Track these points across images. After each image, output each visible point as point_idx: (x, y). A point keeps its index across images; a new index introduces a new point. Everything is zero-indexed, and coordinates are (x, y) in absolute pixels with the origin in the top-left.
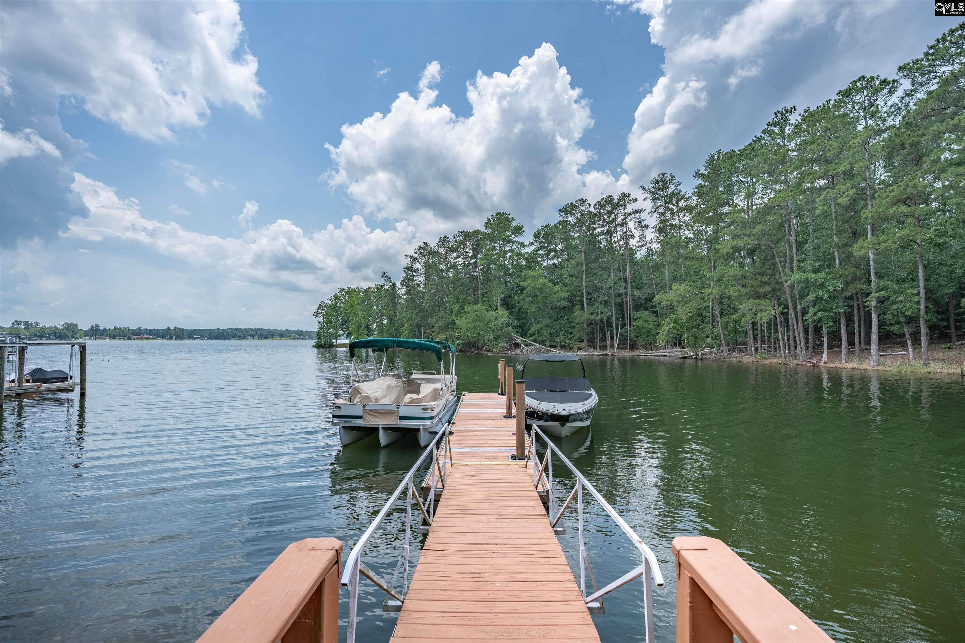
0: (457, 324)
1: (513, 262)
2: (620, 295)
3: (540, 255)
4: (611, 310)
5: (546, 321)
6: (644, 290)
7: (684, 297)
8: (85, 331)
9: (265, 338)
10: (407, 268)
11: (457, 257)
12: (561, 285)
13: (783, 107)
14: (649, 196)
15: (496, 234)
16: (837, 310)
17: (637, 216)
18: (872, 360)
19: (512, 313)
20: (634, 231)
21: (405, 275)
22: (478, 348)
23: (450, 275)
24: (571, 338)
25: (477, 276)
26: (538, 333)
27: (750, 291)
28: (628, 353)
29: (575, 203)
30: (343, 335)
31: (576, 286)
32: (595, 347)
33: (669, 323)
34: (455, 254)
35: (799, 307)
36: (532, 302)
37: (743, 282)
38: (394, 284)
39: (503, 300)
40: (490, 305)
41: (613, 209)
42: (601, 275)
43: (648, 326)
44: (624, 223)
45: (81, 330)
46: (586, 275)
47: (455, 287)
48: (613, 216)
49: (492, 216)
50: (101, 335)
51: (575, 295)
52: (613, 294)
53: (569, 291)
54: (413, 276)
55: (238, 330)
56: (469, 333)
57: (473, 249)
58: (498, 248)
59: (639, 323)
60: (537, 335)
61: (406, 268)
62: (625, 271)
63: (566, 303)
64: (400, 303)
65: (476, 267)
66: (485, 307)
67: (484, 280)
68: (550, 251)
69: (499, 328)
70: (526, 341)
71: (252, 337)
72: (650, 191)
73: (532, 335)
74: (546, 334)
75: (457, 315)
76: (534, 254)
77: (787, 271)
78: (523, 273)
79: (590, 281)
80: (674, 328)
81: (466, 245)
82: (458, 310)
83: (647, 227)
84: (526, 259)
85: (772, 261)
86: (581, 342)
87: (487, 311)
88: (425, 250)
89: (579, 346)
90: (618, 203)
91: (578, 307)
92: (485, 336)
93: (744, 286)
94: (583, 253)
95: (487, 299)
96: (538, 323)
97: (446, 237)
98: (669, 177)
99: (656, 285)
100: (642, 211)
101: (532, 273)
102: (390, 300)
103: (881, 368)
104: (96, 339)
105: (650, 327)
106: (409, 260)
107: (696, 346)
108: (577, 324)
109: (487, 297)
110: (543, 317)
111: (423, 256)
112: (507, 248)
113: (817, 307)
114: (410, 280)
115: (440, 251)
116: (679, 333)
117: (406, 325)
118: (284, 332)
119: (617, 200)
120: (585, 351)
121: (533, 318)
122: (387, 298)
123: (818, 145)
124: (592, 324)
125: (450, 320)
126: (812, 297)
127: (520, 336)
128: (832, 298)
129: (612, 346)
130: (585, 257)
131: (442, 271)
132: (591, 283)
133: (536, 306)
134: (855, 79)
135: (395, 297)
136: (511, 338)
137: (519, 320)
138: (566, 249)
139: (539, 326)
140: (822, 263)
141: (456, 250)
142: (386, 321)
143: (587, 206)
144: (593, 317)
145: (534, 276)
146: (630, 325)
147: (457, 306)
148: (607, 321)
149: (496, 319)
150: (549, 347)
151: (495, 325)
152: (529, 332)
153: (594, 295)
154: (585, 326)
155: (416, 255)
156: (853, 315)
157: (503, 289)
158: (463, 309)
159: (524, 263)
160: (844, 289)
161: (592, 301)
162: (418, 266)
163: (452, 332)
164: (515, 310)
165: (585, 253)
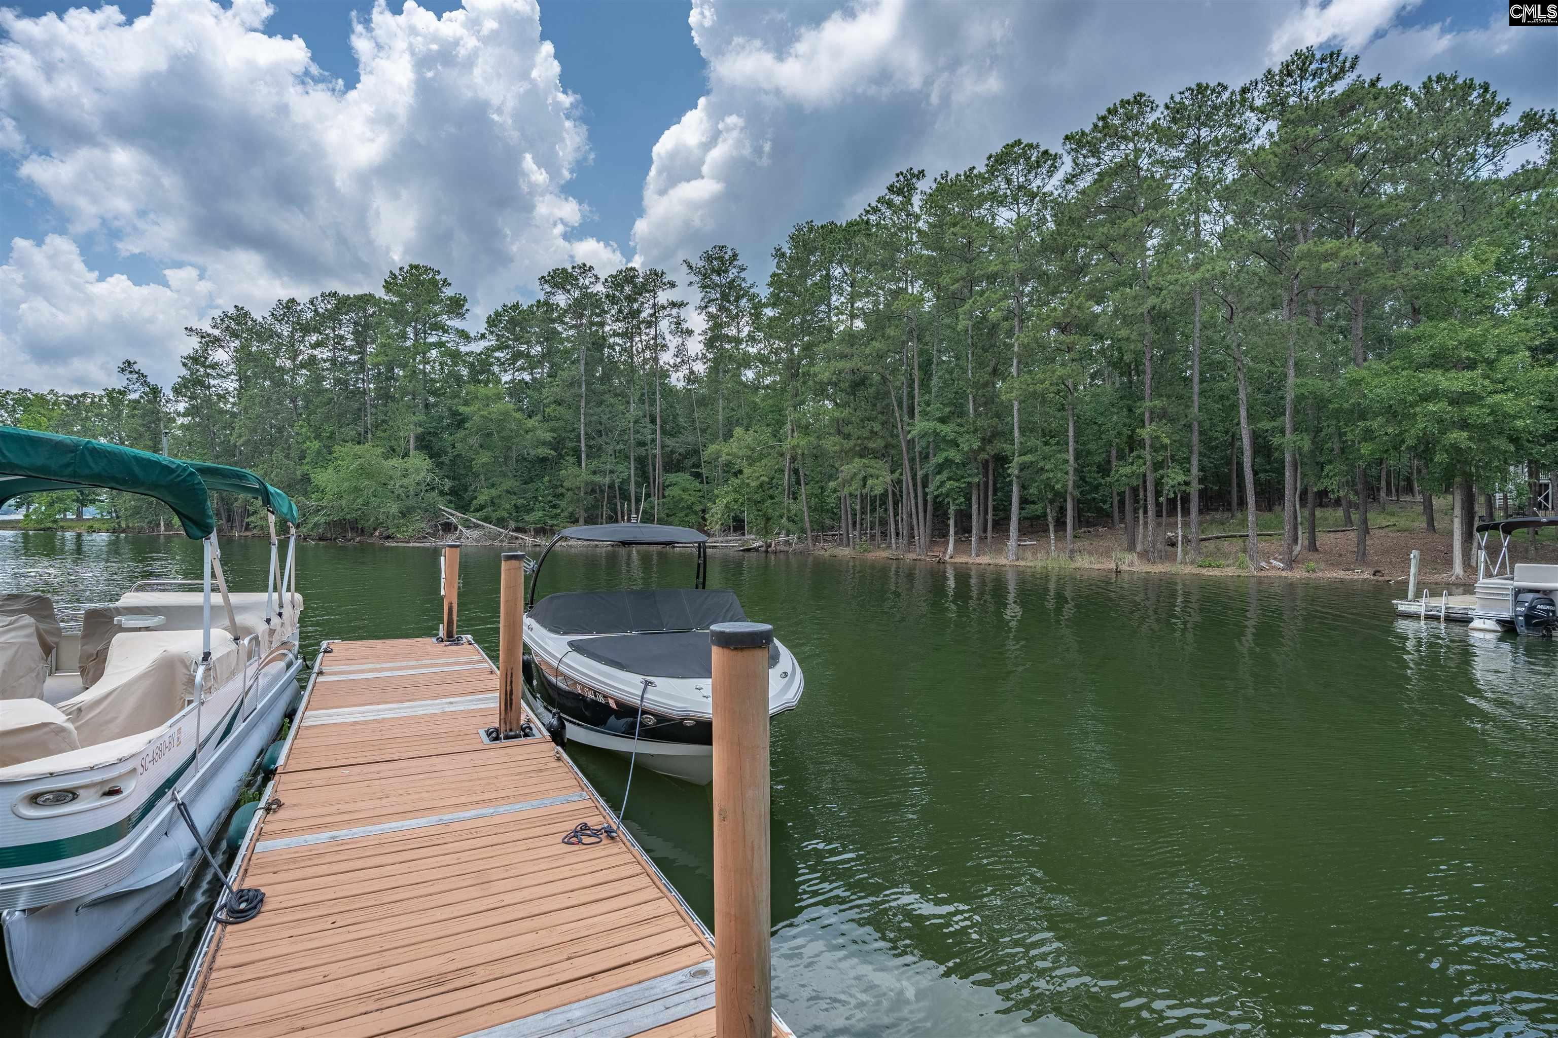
0: (315, 482)
1: (442, 369)
2: (642, 444)
3: (498, 359)
4: (628, 468)
5: (509, 483)
6: (682, 438)
7: (753, 450)
10: (191, 358)
11: (317, 345)
12: (539, 417)
13: (908, 168)
14: (697, 279)
15: (409, 307)
16: (969, 480)
17: (674, 311)
18: (1009, 553)
19: (440, 465)
20: (668, 337)
21: (184, 372)
22: (362, 532)
23: (300, 381)
24: (556, 516)
25: (364, 389)
26: (493, 503)
27: (855, 445)
29: (570, 270)
31: (567, 422)
33: (728, 493)
34: (314, 338)
35: (920, 474)
36: (481, 446)
37: (846, 430)
38: (155, 391)
39: (420, 438)
40: (391, 447)
41: (636, 294)
42: (613, 406)
43: (689, 499)
44: (652, 321)
46: (587, 403)
47: (311, 406)
48: (635, 306)
49: (401, 268)
51: (564, 439)
52: (632, 441)
53: (553, 430)
54: (208, 375)
56: (344, 502)
57: (357, 333)
58: (412, 336)
59: (674, 492)
60: (490, 508)
61: (189, 357)
62: (653, 403)
63: (549, 451)
64: (171, 433)
65: (362, 369)
66: (379, 450)
67: (378, 397)
68: (518, 355)
69: (412, 493)
70: (467, 520)
72: (700, 272)
73: (480, 508)
74: (508, 506)
75: (314, 464)
76: (487, 357)
77: (906, 418)
78: (463, 390)
79: (593, 415)
80: (736, 501)
81: (339, 322)
82: (319, 452)
83: (690, 332)
84: (470, 365)
85: (887, 401)
86: (573, 523)
87: (386, 457)
88: (239, 323)
90: (644, 284)
91: (571, 459)
92: (379, 507)
93: (847, 437)
94: (583, 363)
95: (382, 435)
96: (493, 485)
97: (291, 302)
98: (730, 253)
99: (703, 431)
100: (683, 304)
101: (482, 390)
102: (143, 425)
103: (1022, 563)
105: (692, 499)
106: (196, 339)
107: (766, 531)
108: (568, 490)
109: (384, 431)
110: (505, 475)
111: (235, 335)
112: (432, 339)
113: (945, 475)
114: (198, 383)
115: (278, 328)
119: (642, 280)
121: (482, 476)
122: (137, 420)
124: (593, 491)
125: (298, 473)
126: (940, 459)
127: (456, 509)
128: (965, 461)
130: (585, 369)
131: (281, 369)
132: (596, 418)
133: (490, 454)
135: (159, 420)
136: (437, 513)
137: (456, 479)
138: (547, 355)
139: (493, 492)
140: (952, 409)
141: (316, 330)
143: (593, 280)
144: (597, 479)
145: (486, 397)
146: (659, 496)
147: (316, 445)
148: (620, 487)
149: (405, 476)
150: (513, 530)
151: (401, 486)
152: (475, 502)
153: (600, 441)
154: (582, 494)
155: (216, 332)
157: (420, 417)
158: (330, 452)
159: (465, 372)
160: (982, 449)
161: (595, 452)
162: (220, 355)
163: (302, 498)
164: (445, 459)
165: (586, 364)
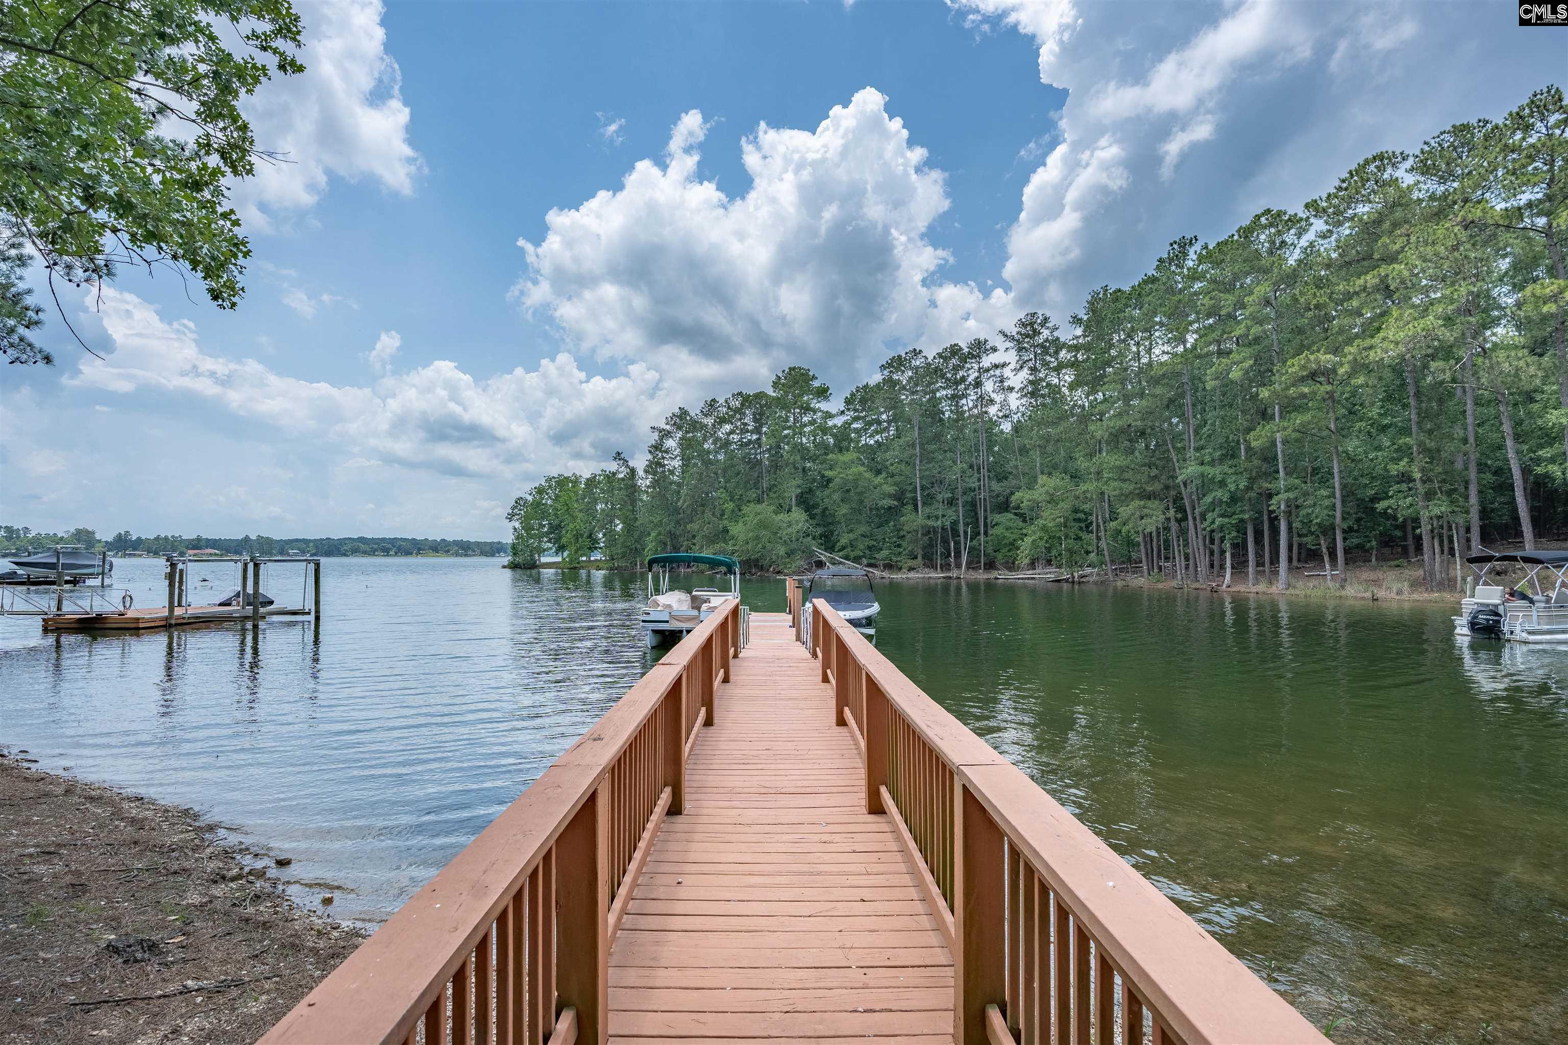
0: (731, 533)
1: (815, 439)
2: (971, 490)
3: (855, 429)
4: (957, 511)
5: (863, 529)
6: (1006, 483)
7: (1053, 495)
8: (107, 542)
9: (408, 553)
10: (654, 447)
11: (732, 432)
12: (884, 475)
13: (1181, 237)
14: (1012, 345)
15: (789, 398)
16: (1240, 516)
17: (998, 372)
18: (1280, 582)
19: (812, 517)
20: (993, 394)
21: (650, 457)
22: (762, 568)
23: (721, 457)
24: (900, 553)
25: (761, 460)
26: (851, 544)
27: (1135, 489)
28: (981, 576)
29: (904, 356)
30: (551, 549)
31: (907, 477)
32: (933, 567)
33: (1034, 532)
34: (727, 427)
35: (1198, 511)
36: (842, 501)
37: (1126, 476)
38: (633, 471)
39: (800, 497)
40: (780, 504)
41: (961, 362)
42: (941, 461)
43: (1010, 535)
44: (978, 384)
45: (100, 541)
46: (921, 461)
47: (727, 476)
48: (961, 374)
49: (783, 371)
50: (134, 550)
51: (904, 491)
52: (960, 489)
53: (896, 484)
54: (663, 458)
55: (362, 540)
56: (750, 547)
57: (755, 420)
58: (792, 420)
59: (998, 531)
60: (849, 549)
61: (652, 446)
62: (979, 454)
63: (892, 502)
64: (641, 500)
65: (760, 446)
66: (772, 508)
67: (770, 466)
68: (870, 424)
69: (794, 539)
70: (833, 558)
71: (386, 552)
72: (1014, 339)
73: (843, 548)
74: (862, 547)
75: (730, 519)
76: (846, 429)
78: (829, 457)
79: (926, 470)
80: (1041, 538)
81: (744, 414)
82: (733, 511)
83: (1011, 389)
84: (834, 436)
85: (1165, 447)
86: (913, 559)
87: (776, 513)
88: (681, 419)
89: (910, 564)
90: (969, 353)
91: (910, 507)
92: (772, 550)
93: (1127, 482)
94: (917, 428)
95: (775, 495)
96: (852, 531)
97: (714, 400)
98: (1041, 318)
99: (1024, 475)
100: (1004, 365)
101: (843, 457)
102: (627, 496)
103: (1293, 593)
104: (125, 555)
105: (1012, 536)
106: (657, 434)
107: (1071, 564)
108: (908, 532)
109: (775, 493)
110: (859, 522)
111: (679, 428)
112: (806, 419)
113: (1216, 512)
114: (658, 463)
115: (705, 421)
116: (1047, 545)
117: (653, 534)
118: (439, 543)
119: (967, 350)
120: (918, 572)
121: (843, 524)
122: (623, 492)
123: (1211, 299)
124: (929, 532)
125: (721, 526)
126: (1210, 498)
127: (825, 550)
128: (1234, 499)
129: (959, 566)
130: (920, 434)
131: (709, 452)
132: (927, 473)
133: (847, 506)
134: (1259, 212)
135: (635, 491)
136: (812, 554)
137: (824, 526)
138: (893, 420)
139: (851, 536)
140: (1224, 452)
141: (729, 421)
142: (620, 527)
143: (923, 360)
144: (930, 523)
145: (844, 463)
146: (986, 533)
147: (730, 506)
148: (951, 528)
149: (789, 526)
150: (866, 566)
151: (787, 534)
152: (838, 544)
153: (932, 491)
154: (919, 535)
155: (668, 427)
156: (1262, 522)
157: (799, 481)
158: (740, 510)
159: (831, 441)
160: (1248, 488)
161: (929, 499)
162: (671, 443)
163: (723, 545)
164: (817, 511)
165: (919, 429)
